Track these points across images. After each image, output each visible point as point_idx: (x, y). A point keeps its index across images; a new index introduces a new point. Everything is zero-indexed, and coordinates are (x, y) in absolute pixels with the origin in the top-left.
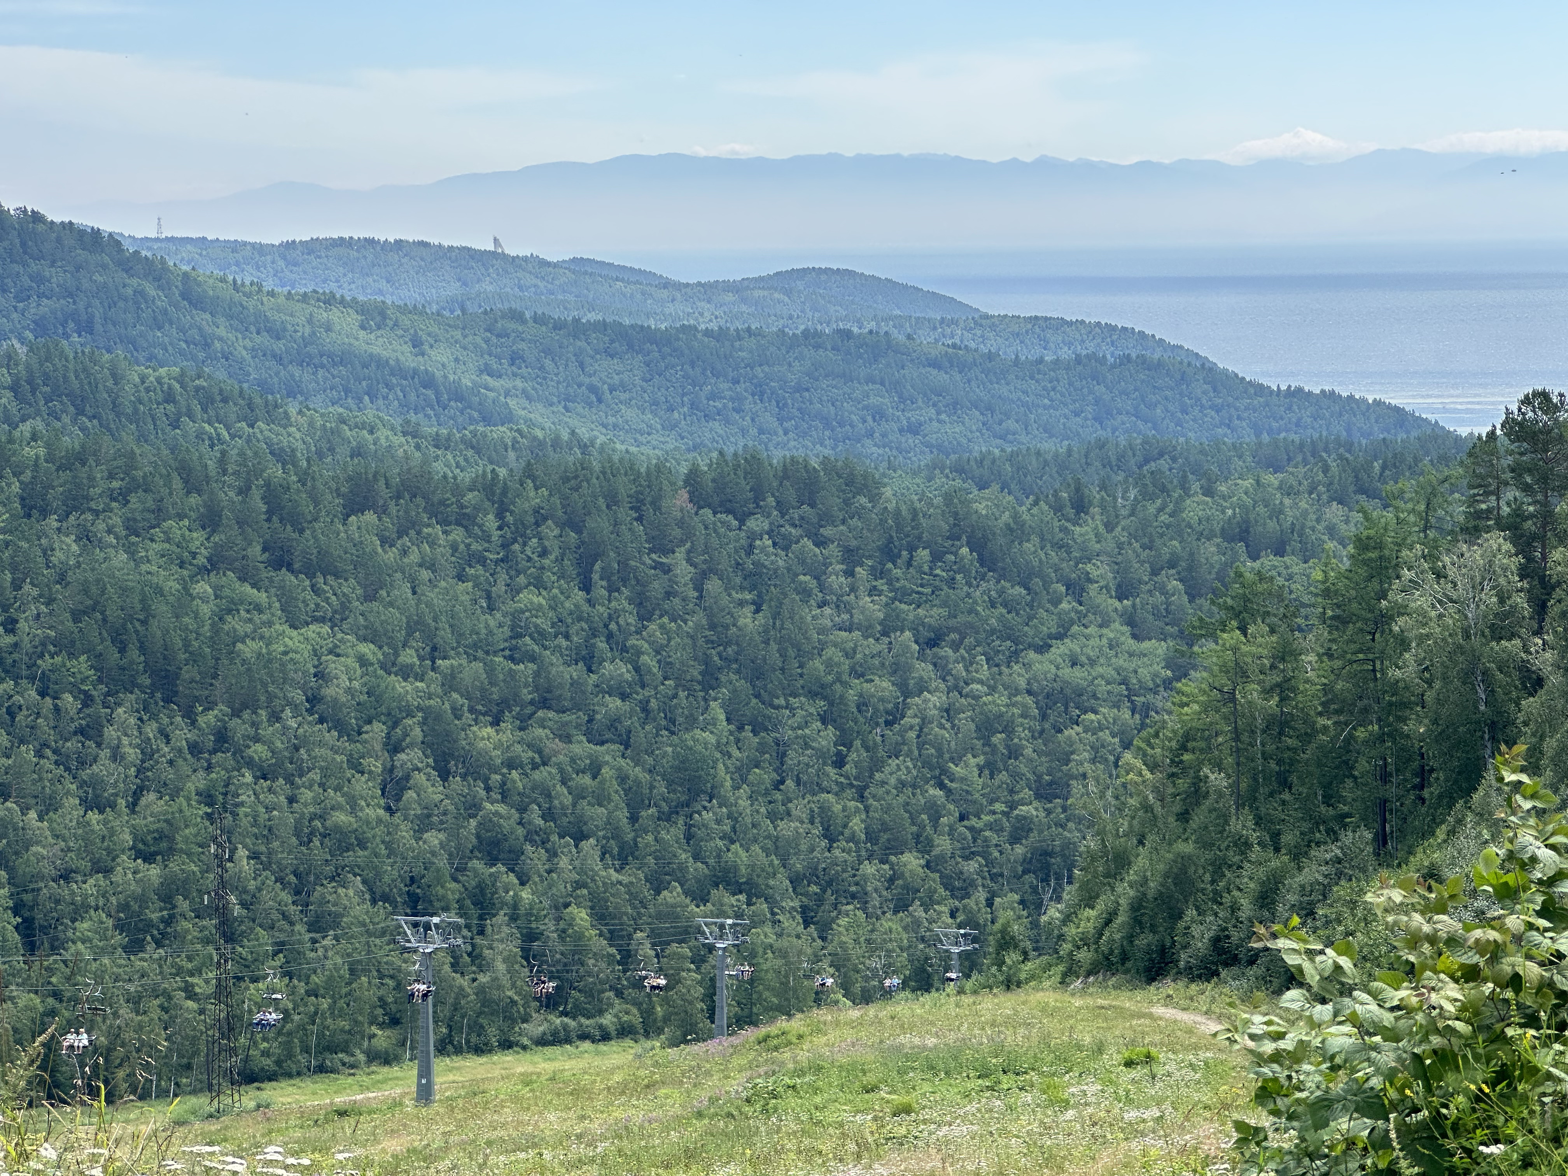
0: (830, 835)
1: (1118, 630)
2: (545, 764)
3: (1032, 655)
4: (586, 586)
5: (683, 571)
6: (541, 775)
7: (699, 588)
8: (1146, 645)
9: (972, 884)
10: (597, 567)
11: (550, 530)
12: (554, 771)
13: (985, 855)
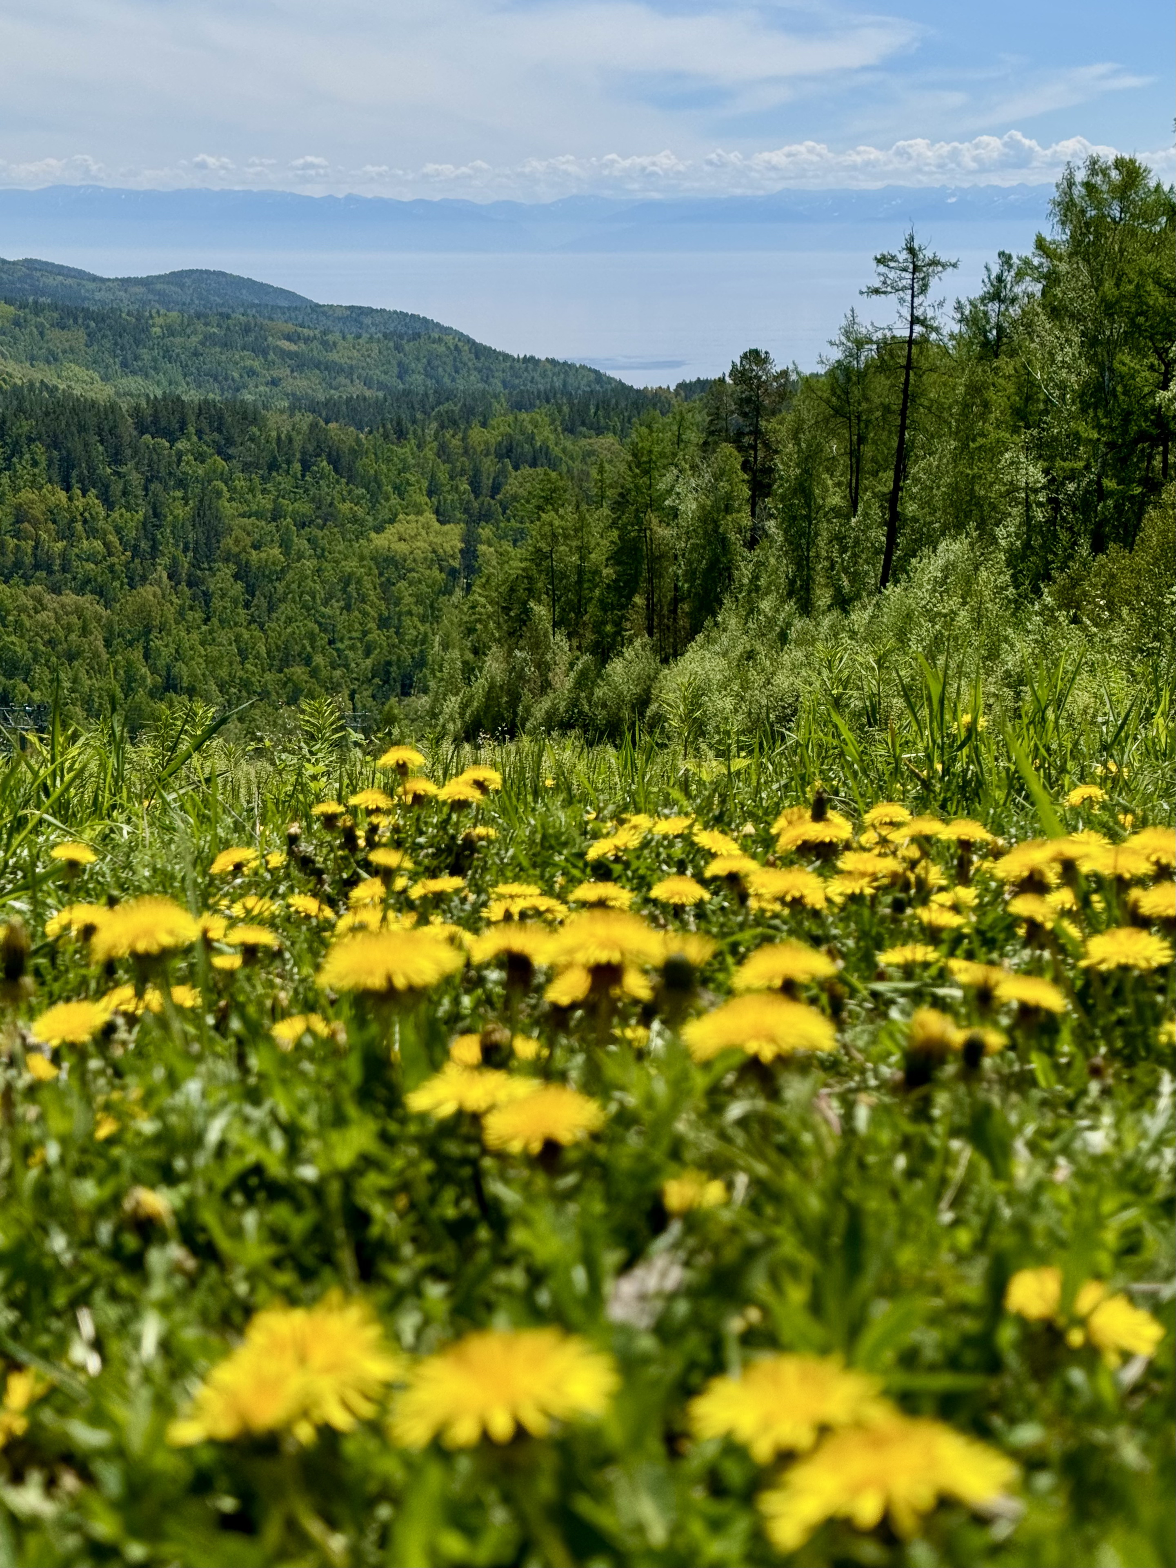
0: (243, 654)
1: (429, 516)
2: (44, 609)
3: (373, 535)
4: (68, 489)
5: (135, 478)
6: (43, 616)
7: (146, 489)
8: (447, 527)
9: (339, 685)
10: (74, 473)
11: (39, 448)
12: (51, 614)
13: (347, 666)
